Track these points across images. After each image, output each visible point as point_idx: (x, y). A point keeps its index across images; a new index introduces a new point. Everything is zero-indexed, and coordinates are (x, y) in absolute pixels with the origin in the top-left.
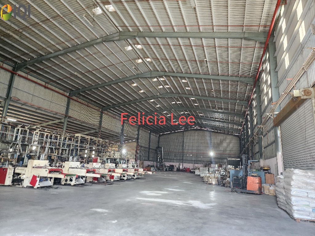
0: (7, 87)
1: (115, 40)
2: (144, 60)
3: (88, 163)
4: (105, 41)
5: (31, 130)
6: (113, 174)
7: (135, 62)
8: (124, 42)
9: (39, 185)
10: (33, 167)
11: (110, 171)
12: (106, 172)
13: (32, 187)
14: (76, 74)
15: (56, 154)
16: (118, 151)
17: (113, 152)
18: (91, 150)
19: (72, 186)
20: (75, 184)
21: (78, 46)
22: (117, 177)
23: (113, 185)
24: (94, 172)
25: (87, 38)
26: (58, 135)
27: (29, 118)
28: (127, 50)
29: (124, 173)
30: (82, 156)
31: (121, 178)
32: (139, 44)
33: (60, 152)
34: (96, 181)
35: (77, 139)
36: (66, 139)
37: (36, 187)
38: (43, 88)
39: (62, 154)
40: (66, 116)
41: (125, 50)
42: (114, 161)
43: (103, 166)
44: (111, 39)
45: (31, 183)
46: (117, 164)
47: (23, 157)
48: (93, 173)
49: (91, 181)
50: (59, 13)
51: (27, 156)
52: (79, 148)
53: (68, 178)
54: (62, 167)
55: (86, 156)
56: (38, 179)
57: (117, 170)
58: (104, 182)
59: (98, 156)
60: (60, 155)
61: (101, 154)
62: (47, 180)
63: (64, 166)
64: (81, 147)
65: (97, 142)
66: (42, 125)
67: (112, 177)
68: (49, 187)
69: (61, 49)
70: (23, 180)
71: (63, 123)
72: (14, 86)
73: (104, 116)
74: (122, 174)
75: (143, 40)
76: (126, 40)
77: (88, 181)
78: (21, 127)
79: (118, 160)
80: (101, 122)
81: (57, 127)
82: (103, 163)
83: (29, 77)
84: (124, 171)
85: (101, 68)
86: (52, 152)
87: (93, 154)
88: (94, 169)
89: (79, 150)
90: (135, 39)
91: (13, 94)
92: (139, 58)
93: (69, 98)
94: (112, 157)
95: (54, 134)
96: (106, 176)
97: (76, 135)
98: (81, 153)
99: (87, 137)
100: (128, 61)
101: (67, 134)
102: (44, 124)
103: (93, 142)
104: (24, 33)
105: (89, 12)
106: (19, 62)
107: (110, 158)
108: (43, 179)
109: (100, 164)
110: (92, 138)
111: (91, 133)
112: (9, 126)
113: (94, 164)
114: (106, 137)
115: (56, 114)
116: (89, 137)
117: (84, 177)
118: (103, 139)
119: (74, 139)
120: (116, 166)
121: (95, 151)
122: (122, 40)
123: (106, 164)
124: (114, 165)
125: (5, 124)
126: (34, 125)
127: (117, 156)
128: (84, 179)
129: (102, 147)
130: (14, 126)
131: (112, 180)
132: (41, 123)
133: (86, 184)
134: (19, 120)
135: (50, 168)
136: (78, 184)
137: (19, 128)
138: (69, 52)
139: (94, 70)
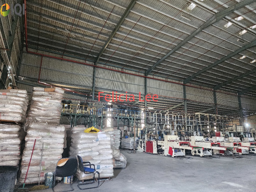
0: (144, 87)
1: (213, 23)
2: (249, 29)
3: (211, 137)
4: (203, 29)
5: (164, 114)
6: (240, 148)
7: (239, 35)
8: (222, 22)
9: (175, 154)
10: (168, 141)
11: (235, 144)
12: (231, 145)
13: (171, 156)
14: (185, 65)
15: (184, 131)
16: (241, 125)
17: (235, 126)
18: (212, 126)
19: (201, 157)
20: (204, 155)
21: (182, 43)
22: (245, 151)
23: (243, 159)
24: (219, 145)
25: (187, 33)
26: (182, 116)
27: (160, 105)
28: (227, 27)
29: (252, 146)
30: (205, 131)
31: (250, 152)
32: (238, 16)
33: (186, 129)
34: (223, 154)
35: (197, 117)
36: (188, 118)
37: (173, 156)
38: (165, 82)
39: (188, 130)
40: (185, 99)
41: (225, 28)
42: (237, 134)
43: (227, 139)
44: (209, 24)
45: (169, 153)
46: (241, 138)
47: (162, 133)
48: (218, 147)
49: (218, 153)
50: (164, 24)
51: (164, 133)
52: (201, 125)
53: (197, 150)
54: (189, 141)
55: (208, 131)
56: (173, 150)
57: (243, 144)
58: (231, 155)
59: (220, 130)
60: (187, 131)
61: (223, 129)
62: (180, 151)
63: (191, 140)
64: (202, 123)
65: (216, 118)
66: (170, 109)
67: (240, 151)
68: (183, 157)
69: (170, 50)
70: (164, 150)
71: (183, 106)
72: (148, 86)
73: (217, 94)
74: (249, 148)
75: (243, 10)
76: (223, 18)
77: (215, 153)
78: (157, 112)
79: (242, 134)
80: (215, 100)
81: (180, 110)
82: (227, 136)
83: (155, 77)
84: (251, 144)
85: (205, 53)
86: (180, 129)
87: (215, 129)
88: (218, 142)
89: (201, 126)
90: (233, 13)
91: (148, 91)
92: (242, 30)
93: (184, 85)
94: (235, 131)
95: (179, 115)
96: (232, 149)
97: (196, 114)
98: (204, 129)
99: (206, 115)
100: (231, 36)
101: (189, 114)
102: (171, 109)
103: (212, 118)
104: (146, 48)
105: (185, 12)
106: (147, 69)
107: (233, 131)
108: (177, 150)
109: (224, 138)
110: (211, 115)
111: (209, 111)
112: (149, 113)
113: (218, 138)
114: (224, 113)
115: (177, 99)
116: (208, 114)
117: (210, 149)
118: (221, 115)
119: (195, 117)
120: (241, 139)
121: (216, 126)
122: (219, 20)
123: (230, 138)
124: (239, 138)
125: (147, 111)
126: (165, 110)
127: (240, 129)
128: (211, 151)
129: (222, 122)
130: (152, 112)
131: (240, 153)
132: (169, 108)
133: (213, 156)
134: (155, 108)
135: (180, 141)
136: (206, 156)
137: (155, 113)
138: (177, 50)
139: (199, 57)
